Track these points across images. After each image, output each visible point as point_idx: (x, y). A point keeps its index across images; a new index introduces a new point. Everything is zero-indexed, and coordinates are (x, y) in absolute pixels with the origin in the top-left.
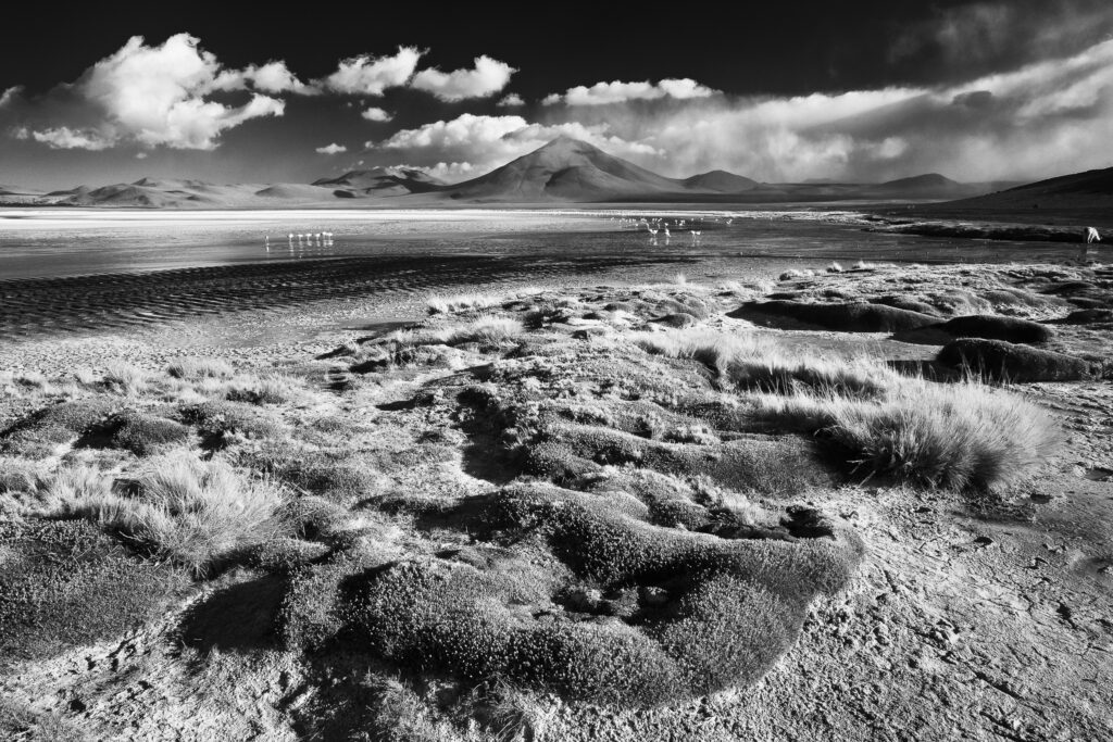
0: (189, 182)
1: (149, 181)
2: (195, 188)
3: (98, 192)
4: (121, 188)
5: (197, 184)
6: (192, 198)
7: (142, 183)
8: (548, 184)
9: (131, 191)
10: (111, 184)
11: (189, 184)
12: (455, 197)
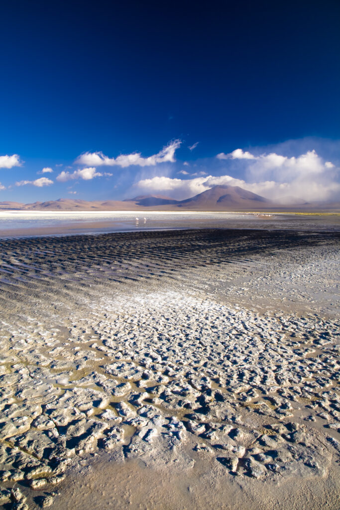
0: (76, 200)
1: (62, 200)
2: (78, 202)
3: (43, 204)
4: (51, 203)
5: (79, 201)
6: (77, 206)
7: (59, 200)
8: (218, 201)
9: (54, 203)
10: (48, 201)
11: (76, 201)
12: (180, 206)
